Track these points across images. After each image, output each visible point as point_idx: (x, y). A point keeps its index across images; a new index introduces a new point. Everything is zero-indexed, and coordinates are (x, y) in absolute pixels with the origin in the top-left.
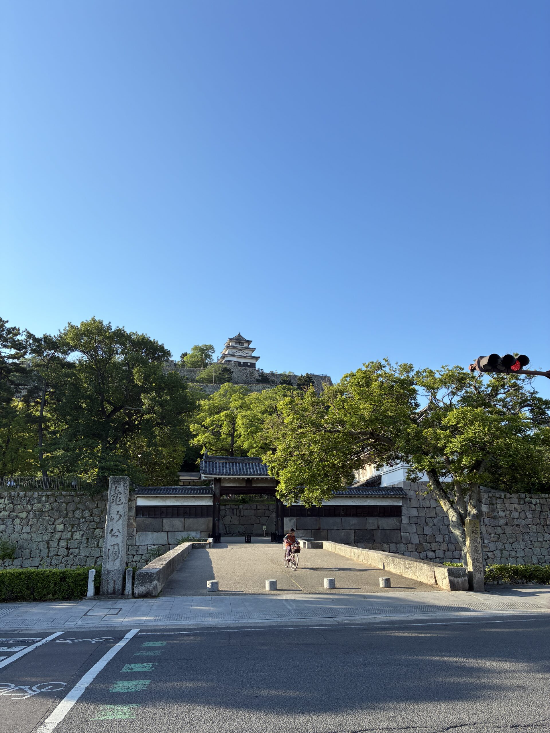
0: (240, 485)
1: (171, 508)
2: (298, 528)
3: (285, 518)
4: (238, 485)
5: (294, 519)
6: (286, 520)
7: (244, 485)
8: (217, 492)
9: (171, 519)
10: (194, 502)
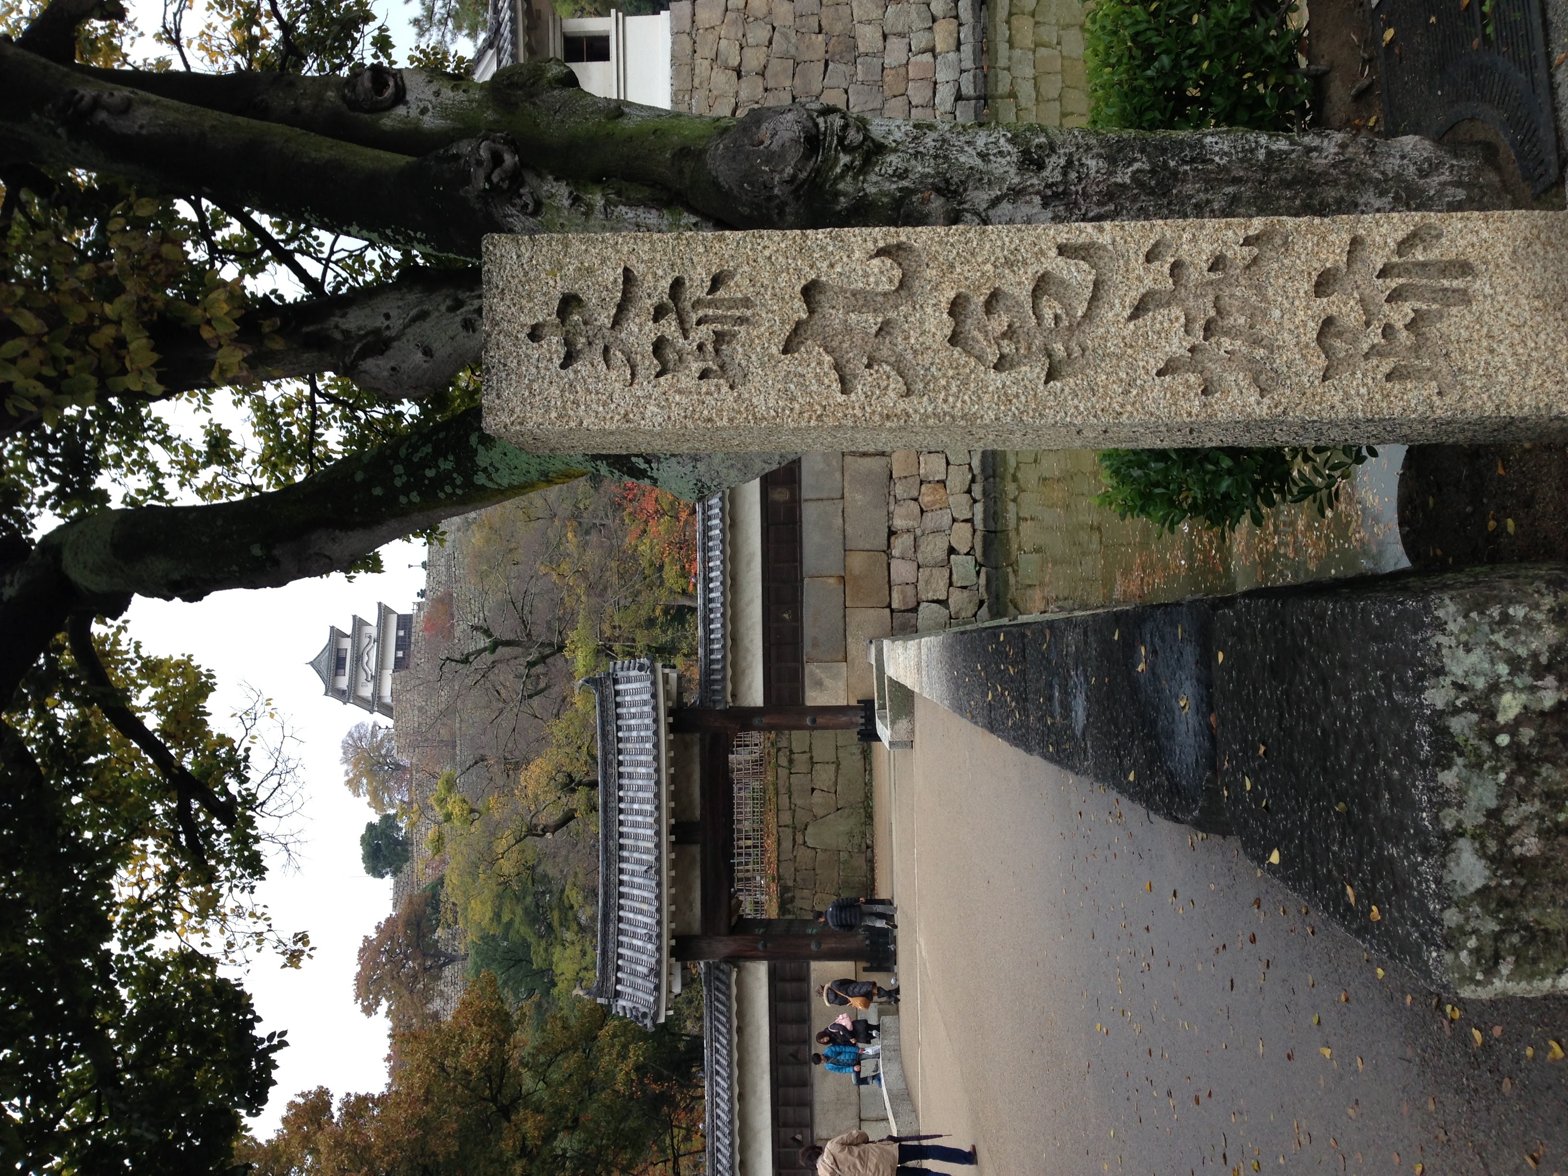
0: (698, 865)
1: (782, 1109)
2: (841, 656)
3: (809, 703)
4: (698, 873)
5: (812, 670)
6: (814, 698)
7: (696, 850)
8: (724, 946)
9: (818, 1108)
10: (758, 1029)
